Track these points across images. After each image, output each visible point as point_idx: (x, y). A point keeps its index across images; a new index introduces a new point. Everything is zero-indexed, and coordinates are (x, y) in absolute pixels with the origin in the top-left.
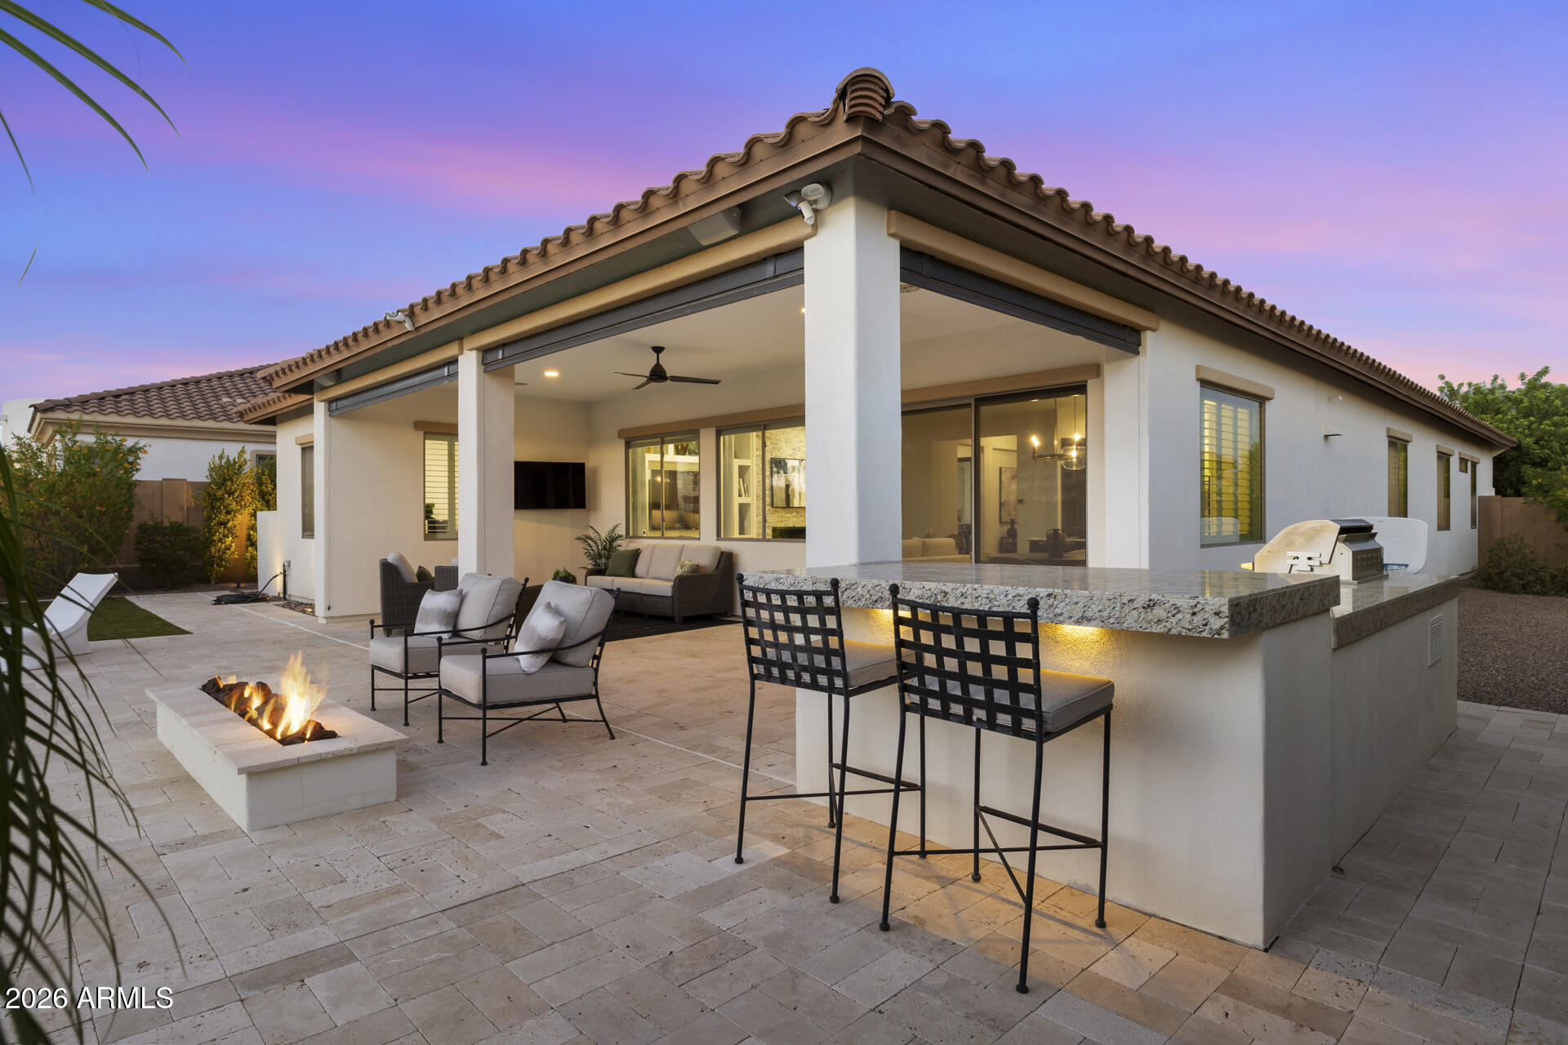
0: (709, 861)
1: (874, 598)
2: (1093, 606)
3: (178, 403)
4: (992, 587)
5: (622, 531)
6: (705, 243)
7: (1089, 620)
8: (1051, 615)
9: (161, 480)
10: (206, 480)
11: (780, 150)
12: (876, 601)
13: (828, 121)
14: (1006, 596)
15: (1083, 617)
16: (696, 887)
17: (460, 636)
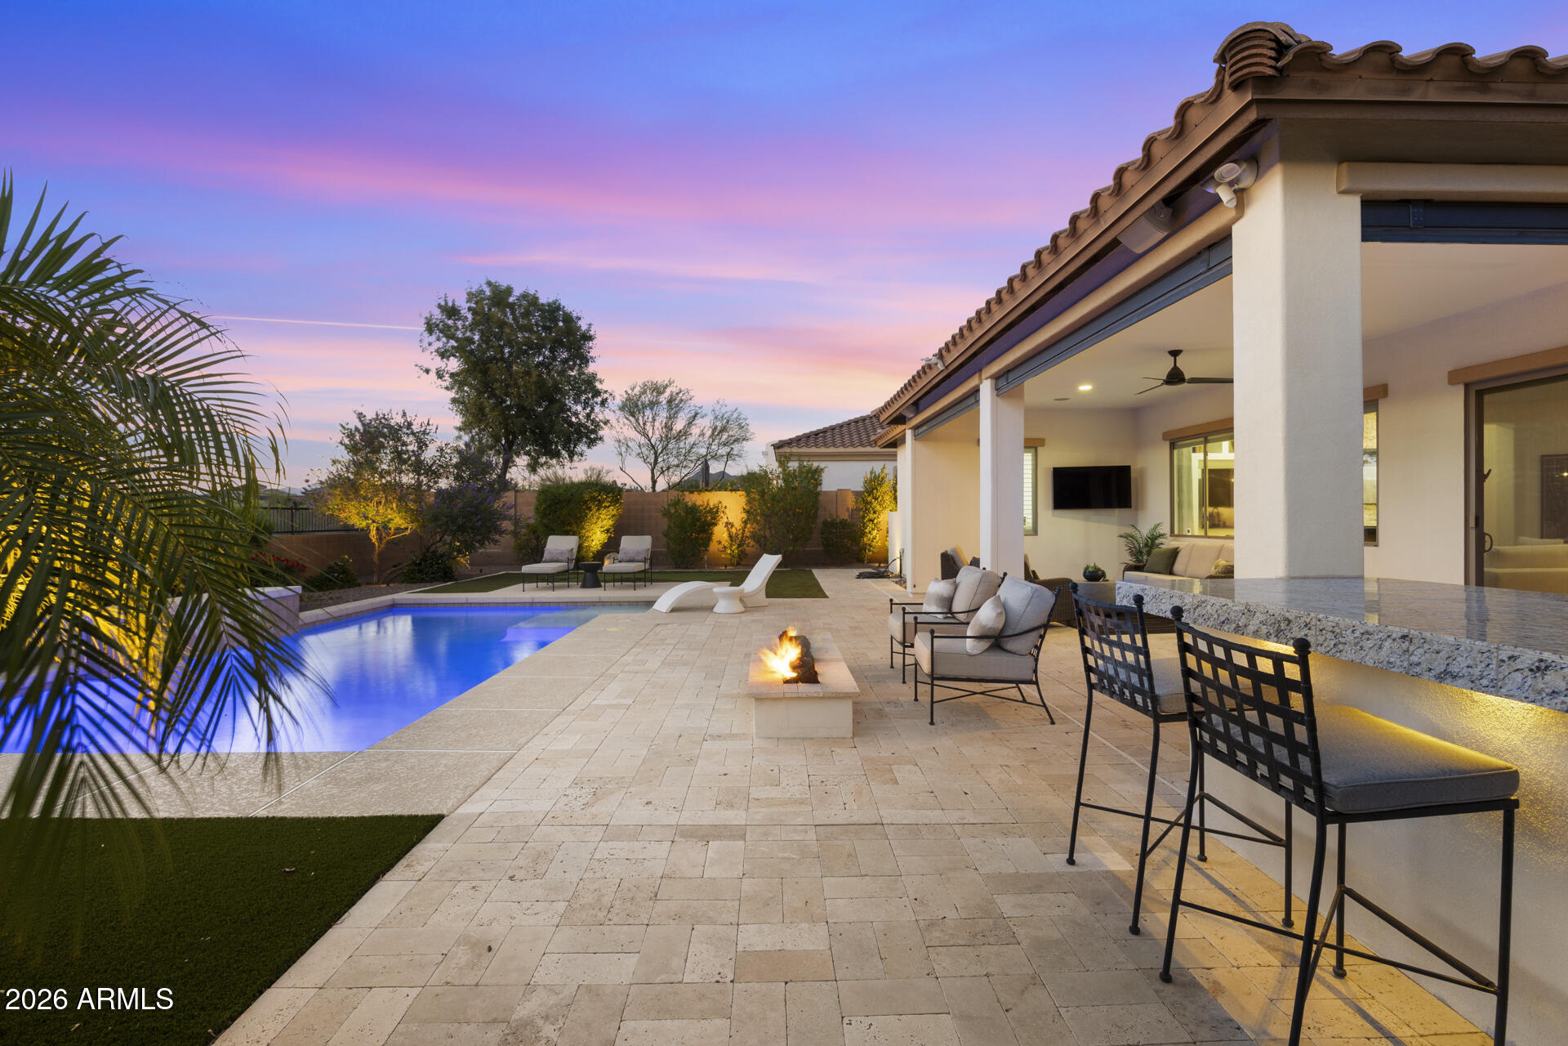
0: (1045, 854)
1: (1222, 619)
2: (1459, 659)
3: (842, 436)
4: (1337, 619)
5: (1165, 529)
6: (1139, 250)
7: (1454, 677)
8: (1405, 664)
9: (835, 489)
10: (862, 490)
11: (1176, 142)
12: (1223, 622)
13: (1215, 97)
14: (1353, 632)
15: (1446, 672)
16: (1012, 871)
17: (954, 617)
